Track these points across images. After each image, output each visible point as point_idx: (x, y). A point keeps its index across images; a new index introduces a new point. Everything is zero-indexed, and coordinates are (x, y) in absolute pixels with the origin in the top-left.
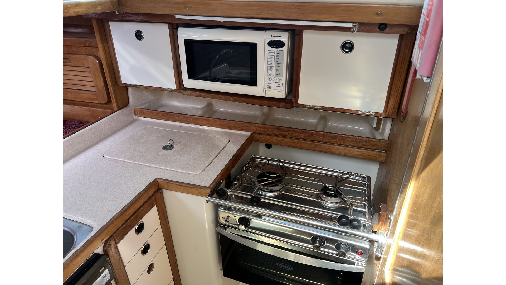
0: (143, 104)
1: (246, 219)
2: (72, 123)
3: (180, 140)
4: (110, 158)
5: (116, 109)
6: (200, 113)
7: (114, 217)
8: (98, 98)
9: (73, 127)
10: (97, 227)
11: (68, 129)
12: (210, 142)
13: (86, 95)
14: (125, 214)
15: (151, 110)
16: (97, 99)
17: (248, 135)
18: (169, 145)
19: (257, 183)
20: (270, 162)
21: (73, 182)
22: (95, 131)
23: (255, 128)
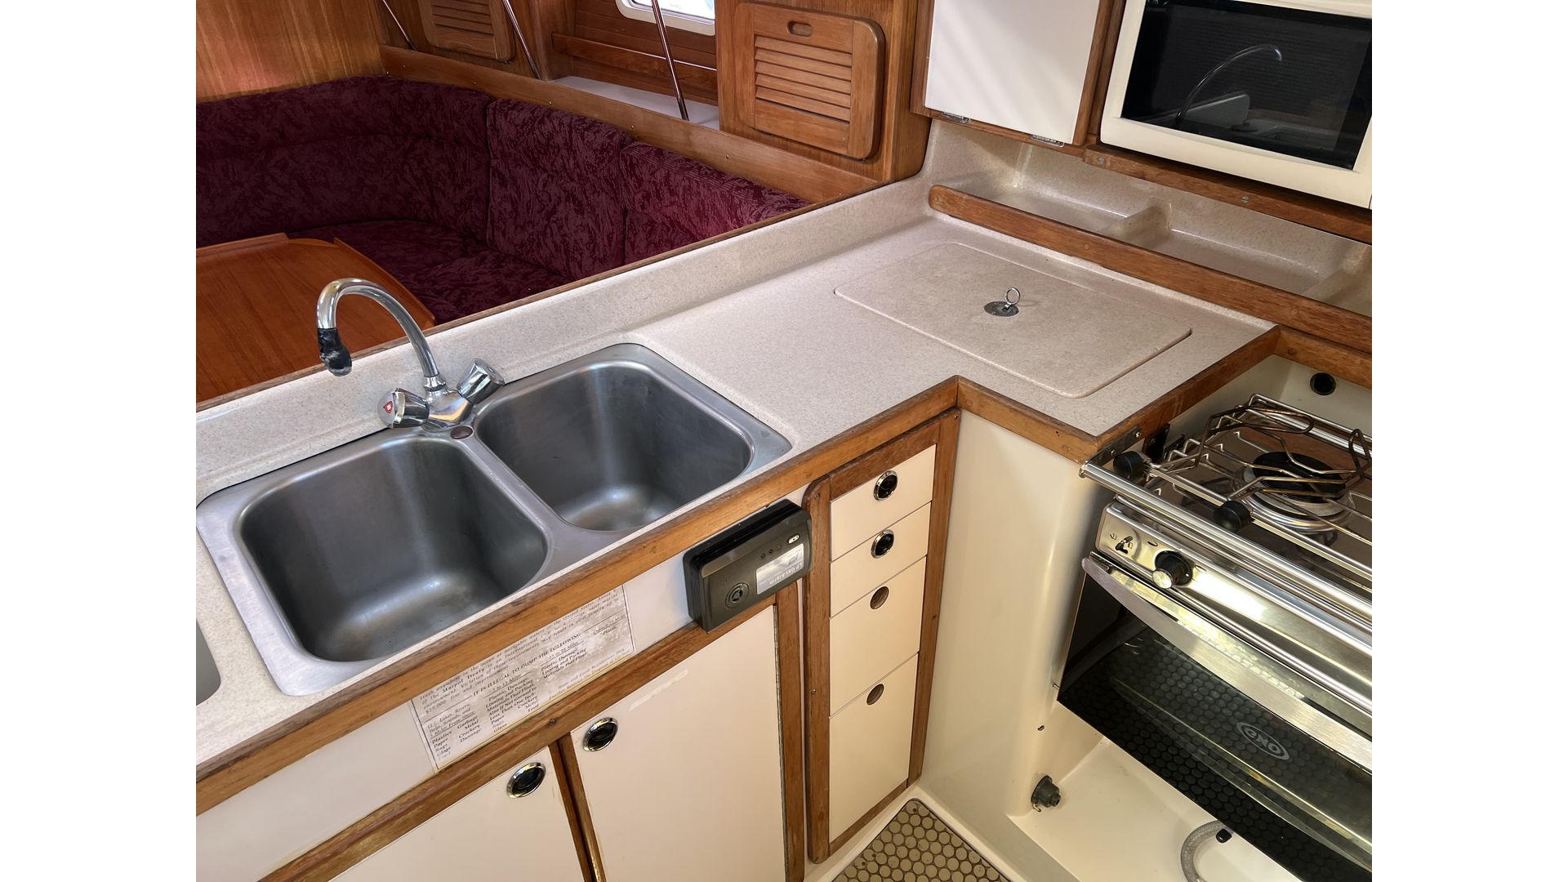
0: (958, 178)
1: (1185, 561)
2: (776, 198)
3: (1038, 297)
4: (850, 299)
5: (888, 177)
6: (1118, 231)
7: (842, 435)
8: (848, 142)
9: (776, 207)
10: (799, 445)
11: (764, 210)
12: (1127, 322)
13: (821, 129)
14: (867, 437)
15: (976, 197)
16: (844, 145)
17: (1261, 329)
18: (1006, 303)
19: (1248, 476)
20: (1315, 431)
21: (763, 333)
22: (828, 224)
23: (1294, 312)
